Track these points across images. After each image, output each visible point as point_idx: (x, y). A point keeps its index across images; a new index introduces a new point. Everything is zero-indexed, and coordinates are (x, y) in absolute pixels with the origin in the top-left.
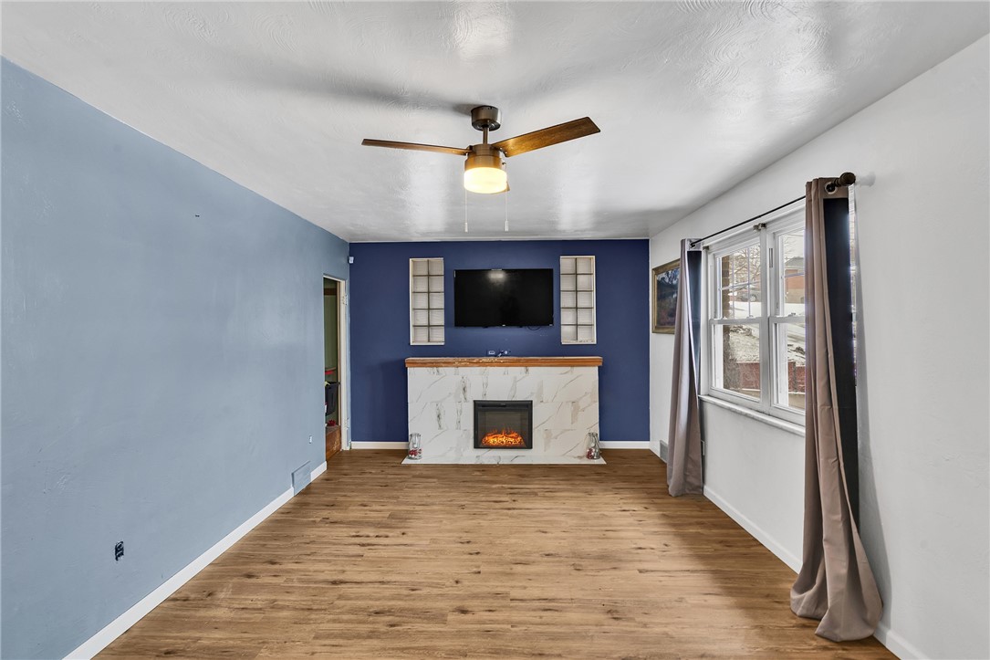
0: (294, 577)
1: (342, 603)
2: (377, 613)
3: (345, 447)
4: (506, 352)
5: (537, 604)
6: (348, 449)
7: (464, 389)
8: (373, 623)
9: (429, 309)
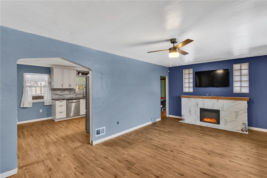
0: (144, 136)
1: (150, 142)
2: (155, 146)
3: (167, 116)
4: (212, 95)
5: (191, 156)
6: (168, 116)
7: (197, 104)
8: (153, 147)
9: (189, 83)
